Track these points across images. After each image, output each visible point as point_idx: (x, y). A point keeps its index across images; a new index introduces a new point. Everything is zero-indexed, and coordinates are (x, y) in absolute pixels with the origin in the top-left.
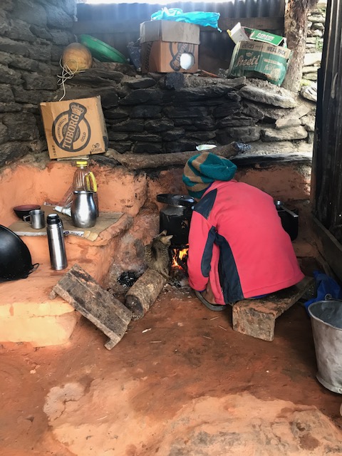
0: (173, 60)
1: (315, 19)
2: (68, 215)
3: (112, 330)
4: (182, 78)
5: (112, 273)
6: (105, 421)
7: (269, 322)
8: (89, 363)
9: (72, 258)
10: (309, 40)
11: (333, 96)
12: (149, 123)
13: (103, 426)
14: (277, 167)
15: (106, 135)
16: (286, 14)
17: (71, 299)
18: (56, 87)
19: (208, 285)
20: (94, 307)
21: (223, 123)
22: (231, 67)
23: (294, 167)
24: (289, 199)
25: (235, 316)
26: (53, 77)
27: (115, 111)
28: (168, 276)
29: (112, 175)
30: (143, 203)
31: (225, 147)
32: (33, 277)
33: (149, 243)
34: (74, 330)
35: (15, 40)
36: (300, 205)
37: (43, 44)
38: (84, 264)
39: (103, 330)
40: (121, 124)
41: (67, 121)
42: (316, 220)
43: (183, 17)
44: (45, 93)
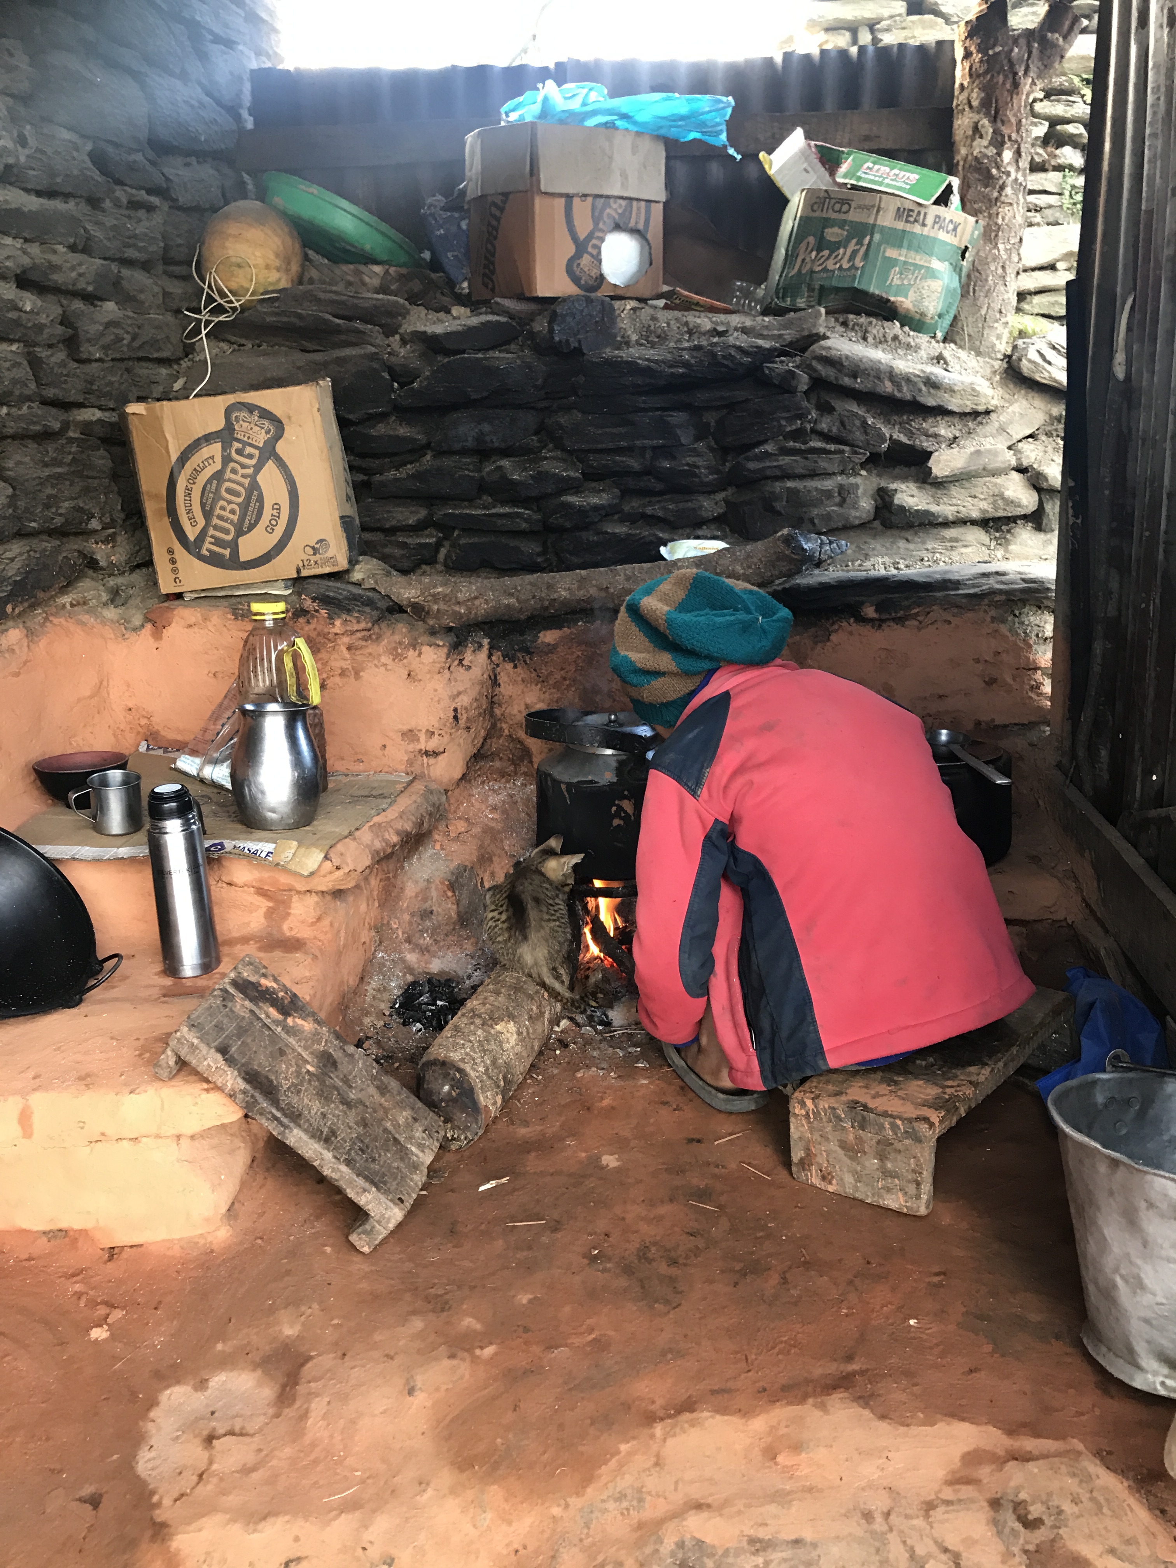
0: (578, 255)
1: (1058, 109)
2: (221, 787)
3: (373, 1183)
4: (607, 314)
5: (374, 983)
6: (350, 1506)
7: (917, 1150)
8: (295, 1302)
9: (235, 934)
10: (1036, 181)
11: (1120, 372)
12: (500, 468)
13: (344, 1525)
14: (937, 612)
15: (351, 510)
16: (960, 99)
17: (232, 1079)
18: (180, 353)
19: (705, 1021)
20: (313, 1107)
21: (752, 465)
22: (775, 275)
23: (993, 613)
24: (978, 723)
25: (798, 1129)
26: (169, 318)
27: (381, 429)
28: (567, 994)
29: (372, 648)
30: (479, 742)
31: (758, 549)
32: (101, 1002)
33: (500, 878)
34: (243, 1184)
35: (39, 194)
36: (1015, 744)
37: (134, 205)
38: (278, 954)
39: (342, 1184)
40: (402, 473)
41: (218, 466)
42: (1073, 794)
43: (610, 112)
44: (144, 371)
